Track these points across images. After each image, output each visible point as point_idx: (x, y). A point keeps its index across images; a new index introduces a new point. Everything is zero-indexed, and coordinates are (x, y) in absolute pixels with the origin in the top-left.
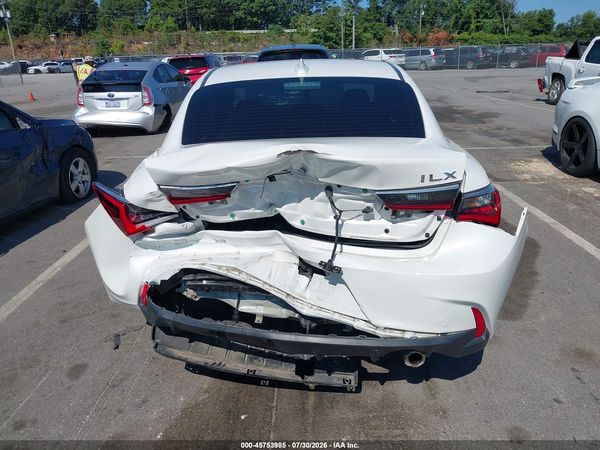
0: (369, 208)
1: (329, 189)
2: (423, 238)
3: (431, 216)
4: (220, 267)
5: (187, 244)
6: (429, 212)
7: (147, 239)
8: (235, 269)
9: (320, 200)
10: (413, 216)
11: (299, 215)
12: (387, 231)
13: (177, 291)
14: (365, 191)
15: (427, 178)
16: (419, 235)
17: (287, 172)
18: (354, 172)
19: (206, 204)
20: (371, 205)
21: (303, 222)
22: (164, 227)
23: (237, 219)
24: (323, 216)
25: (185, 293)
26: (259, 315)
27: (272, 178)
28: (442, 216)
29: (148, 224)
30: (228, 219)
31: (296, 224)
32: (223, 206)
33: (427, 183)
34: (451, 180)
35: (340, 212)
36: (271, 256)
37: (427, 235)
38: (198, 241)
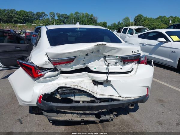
0: (116, 62)
1: (105, 57)
2: (131, 70)
3: (133, 63)
4: (71, 85)
5: (53, 80)
6: (133, 62)
7: (41, 79)
8: (76, 85)
9: (102, 61)
10: (129, 64)
11: (93, 67)
12: (121, 69)
13: (53, 96)
14: (117, 56)
15: (133, 52)
16: (130, 69)
17: (92, 52)
18: (115, 51)
19: (64, 65)
20: (117, 61)
21: (95, 68)
22: (48, 74)
23: (73, 69)
24: (102, 66)
25: (56, 97)
26: (81, 101)
27: (87, 55)
28: (136, 63)
29: (43, 73)
30: (70, 69)
31: (93, 69)
32: (69, 65)
33: (133, 54)
34: (138, 53)
35: (109, 64)
36: (84, 81)
37: (132, 69)
38: (57, 79)
